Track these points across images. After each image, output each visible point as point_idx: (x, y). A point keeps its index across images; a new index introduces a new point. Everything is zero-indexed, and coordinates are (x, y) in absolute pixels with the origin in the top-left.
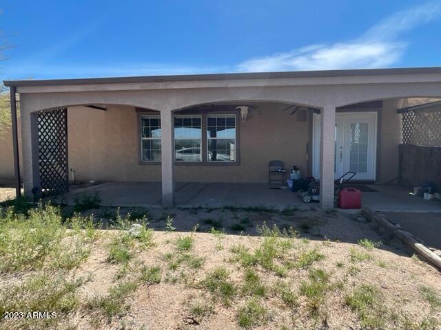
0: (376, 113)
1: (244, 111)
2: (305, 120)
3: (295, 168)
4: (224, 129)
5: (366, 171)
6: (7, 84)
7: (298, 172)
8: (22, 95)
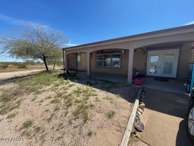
0: (179, 49)
1: (123, 52)
2: (145, 54)
3: (138, 71)
4: (117, 57)
5: (171, 74)
6: (62, 49)
7: (139, 72)
8: (66, 51)
